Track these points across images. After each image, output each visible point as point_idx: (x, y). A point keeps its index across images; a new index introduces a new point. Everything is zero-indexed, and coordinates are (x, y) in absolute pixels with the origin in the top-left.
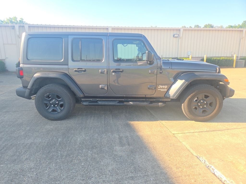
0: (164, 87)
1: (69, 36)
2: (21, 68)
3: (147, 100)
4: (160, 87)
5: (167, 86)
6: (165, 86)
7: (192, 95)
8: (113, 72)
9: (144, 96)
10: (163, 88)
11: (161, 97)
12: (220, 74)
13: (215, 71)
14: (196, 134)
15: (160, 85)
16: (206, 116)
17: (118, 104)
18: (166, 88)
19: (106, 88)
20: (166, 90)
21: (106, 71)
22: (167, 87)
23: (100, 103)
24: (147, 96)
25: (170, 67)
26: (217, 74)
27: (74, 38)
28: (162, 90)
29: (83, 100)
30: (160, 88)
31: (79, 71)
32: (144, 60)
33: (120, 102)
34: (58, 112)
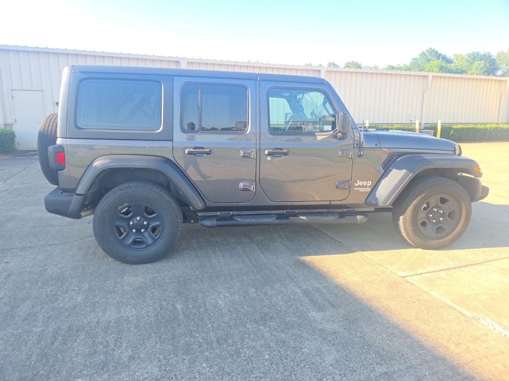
0: (365, 183)
1: (175, 78)
2: (61, 146)
3: (331, 210)
4: (358, 184)
5: (370, 182)
6: (368, 182)
7: (419, 198)
8: (269, 154)
9: (328, 203)
10: (363, 186)
11: (359, 204)
12: (460, 158)
13: (452, 153)
14: (442, 274)
15: (358, 181)
16: (443, 237)
17: (278, 221)
18: (369, 186)
19: (252, 188)
20: (369, 190)
21: (254, 153)
22: (370, 184)
23: (240, 220)
24: (332, 203)
25: (376, 145)
26: (456, 157)
27: (187, 84)
28: (361, 190)
29: (201, 216)
30: (359, 186)
31: (197, 153)
32: (328, 131)
33: (280, 216)
34: (146, 244)
